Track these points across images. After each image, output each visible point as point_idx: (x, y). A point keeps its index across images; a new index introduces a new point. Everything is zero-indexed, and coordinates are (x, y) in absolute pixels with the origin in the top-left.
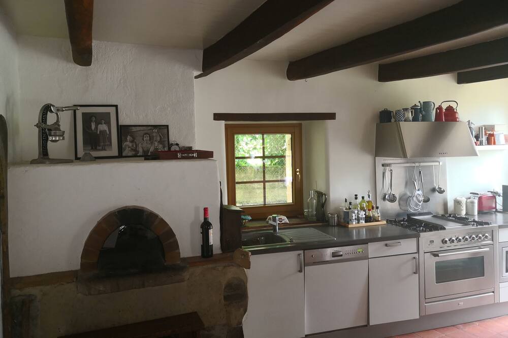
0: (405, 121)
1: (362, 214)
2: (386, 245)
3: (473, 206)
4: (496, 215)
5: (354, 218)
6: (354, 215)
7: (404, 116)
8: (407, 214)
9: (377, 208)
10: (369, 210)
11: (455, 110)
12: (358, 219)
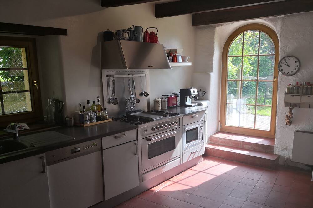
0: (124, 39)
1: (94, 115)
2: (115, 137)
3: (165, 104)
4: (177, 109)
5: (88, 119)
6: (87, 116)
7: (123, 36)
8: (126, 113)
9: (105, 109)
10: (99, 112)
11: (156, 35)
12: (91, 120)
